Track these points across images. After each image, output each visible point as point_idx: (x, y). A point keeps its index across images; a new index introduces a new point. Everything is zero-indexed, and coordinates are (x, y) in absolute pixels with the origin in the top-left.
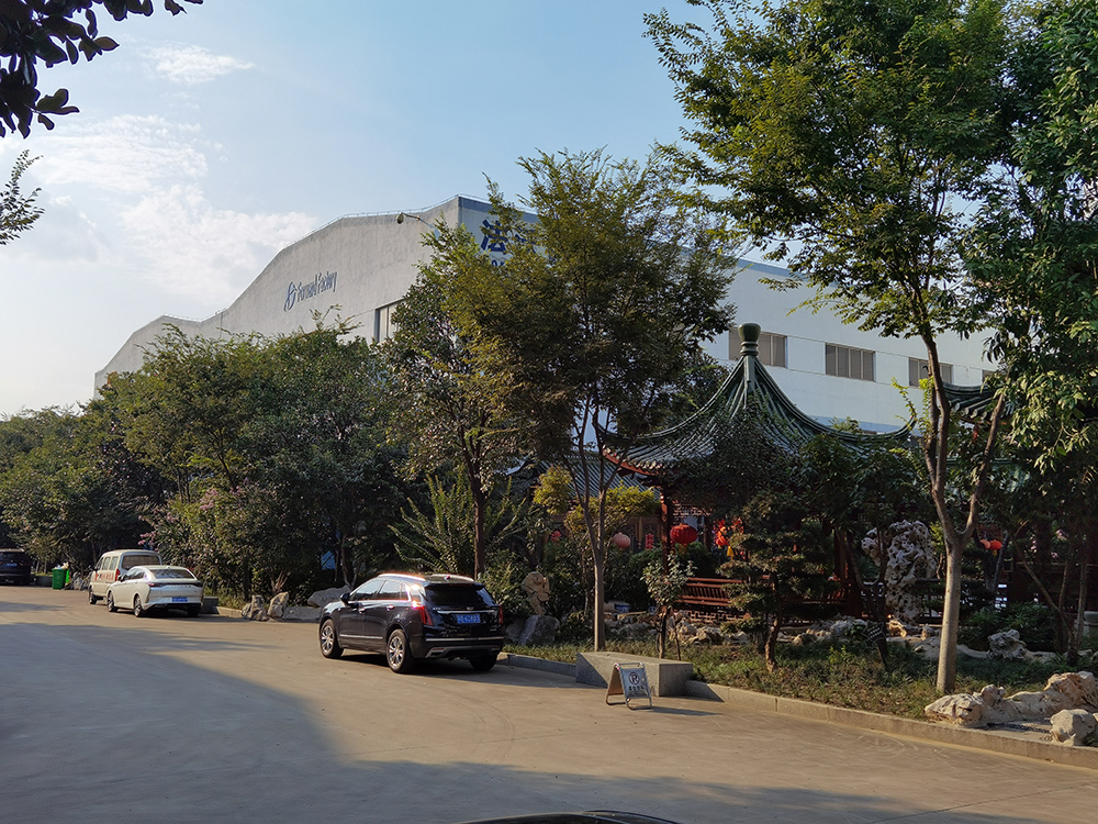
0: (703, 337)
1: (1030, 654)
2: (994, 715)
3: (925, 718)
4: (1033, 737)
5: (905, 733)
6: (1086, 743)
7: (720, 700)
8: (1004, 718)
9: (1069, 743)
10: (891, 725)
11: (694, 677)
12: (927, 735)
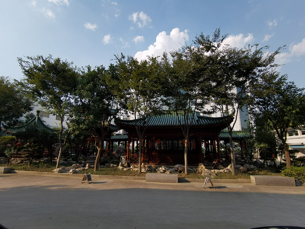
0: (27, 111)
1: (73, 162)
2: (63, 171)
3: (53, 172)
4: (67, 173)
5: (49, 175)
6: (74, 173)
7: (17, 173)
8: (65, 171)
9: (71, 174)
10: (47, 174)
11: (13, 170)
12: (52, 175)
